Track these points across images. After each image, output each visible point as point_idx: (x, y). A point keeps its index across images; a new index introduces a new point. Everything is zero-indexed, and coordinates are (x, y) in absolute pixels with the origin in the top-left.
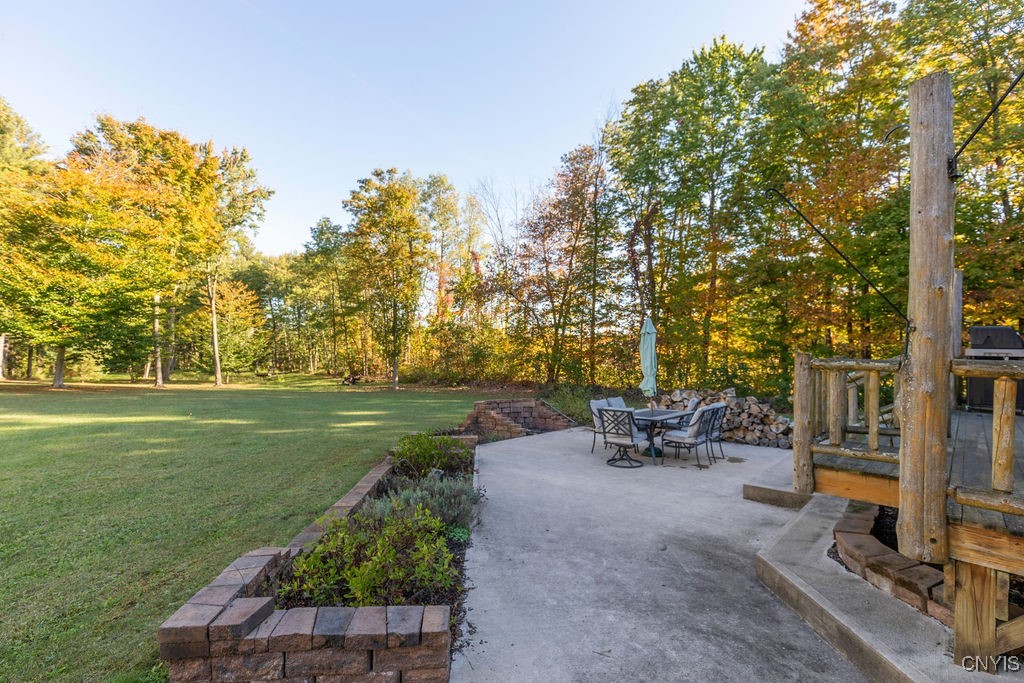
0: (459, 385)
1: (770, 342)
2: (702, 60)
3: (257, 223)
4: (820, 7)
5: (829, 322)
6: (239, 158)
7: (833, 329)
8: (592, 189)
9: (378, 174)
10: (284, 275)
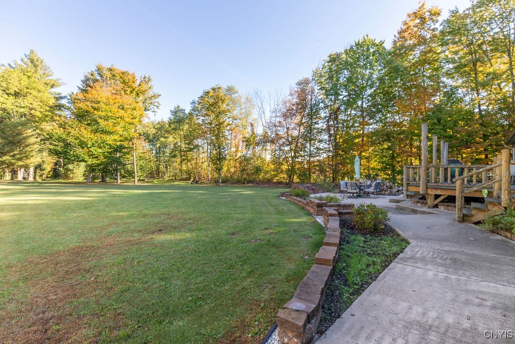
1: (387, 164)
2: (358, 45)
3: (156, 110)
5: (412, 156)
6: (146, 80)
7: (413, 159)
9: (214, 89)
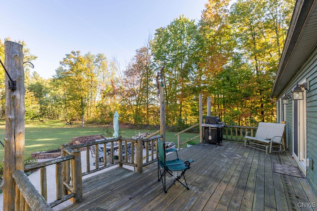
0: (106, 124)
2: (177, 22)
4: (208, 9)
8: (146, 61)
9: (73, 53)
10: (48, 86)
